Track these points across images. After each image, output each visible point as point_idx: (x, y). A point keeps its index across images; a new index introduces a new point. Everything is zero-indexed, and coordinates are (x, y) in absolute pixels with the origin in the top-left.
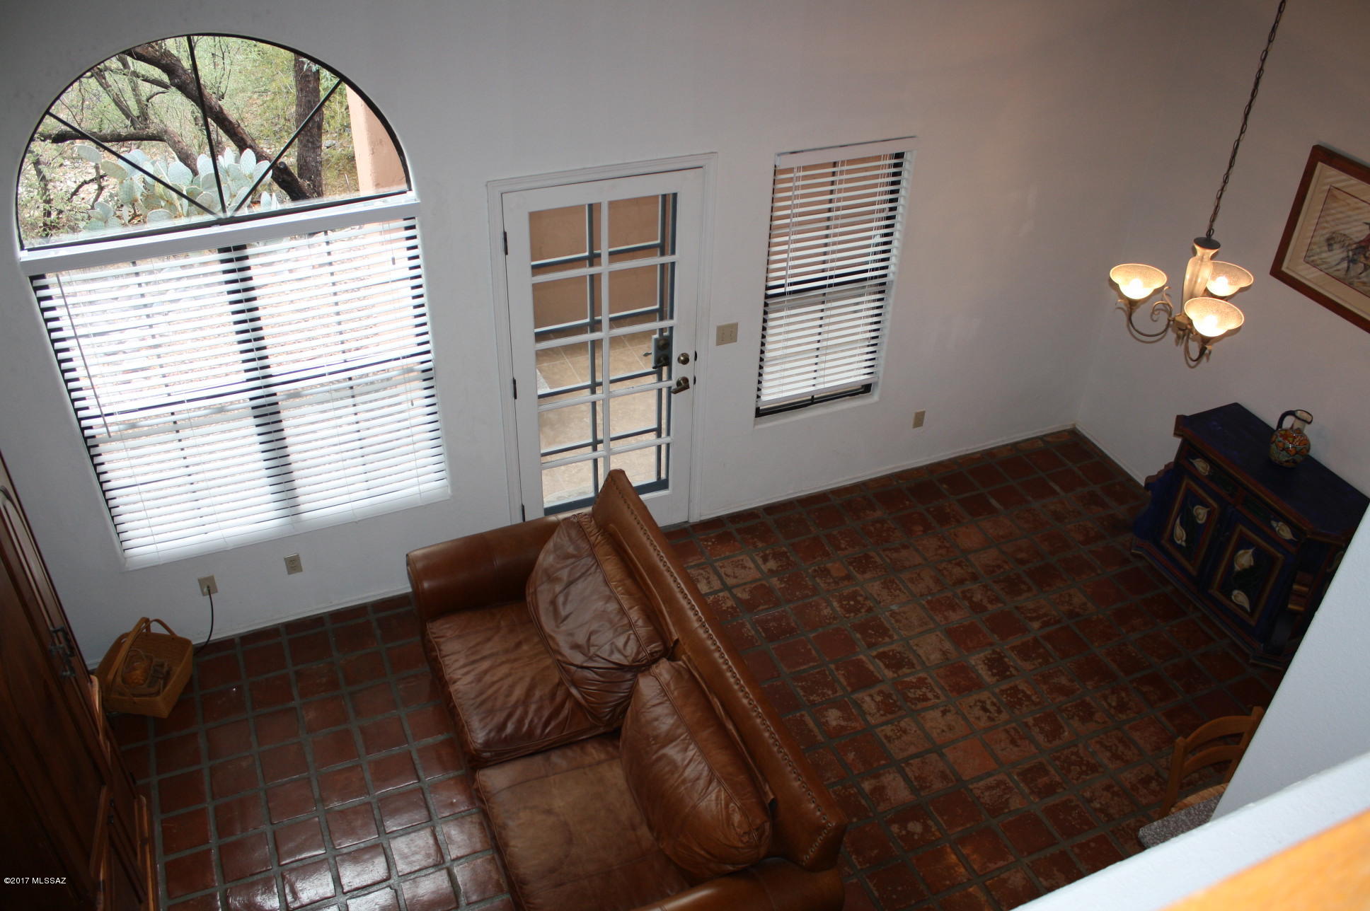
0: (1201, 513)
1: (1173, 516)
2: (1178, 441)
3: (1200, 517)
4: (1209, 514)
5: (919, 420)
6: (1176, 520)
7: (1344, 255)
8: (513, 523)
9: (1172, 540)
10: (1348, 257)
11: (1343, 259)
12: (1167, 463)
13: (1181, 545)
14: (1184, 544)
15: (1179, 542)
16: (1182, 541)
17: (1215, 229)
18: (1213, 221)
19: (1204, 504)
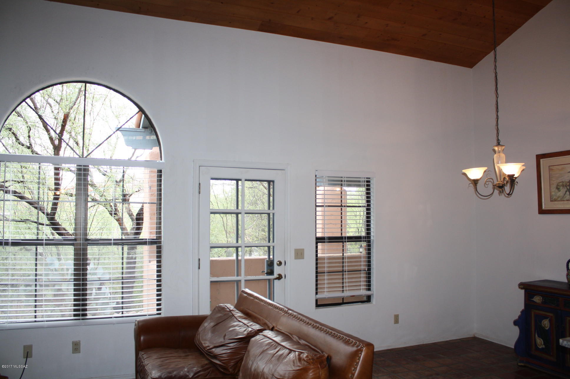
0: (546, 323)
1: (533, 333)
2: (523, 291)
3: (546, 326)
4: (550, 321)
5: (396, 319)
6: (535, 335)
7: (565, 189)
8: (193, 315)
9: (537, 349)
10: (568, 189)
11: (566, 192)
12: (521, 310)
13: (542, 348)
14: (544, 346)
15: (540, 347)
16: (542, 345)
17: (500, 139)
18: (498, 136)
19: (546, 317)
